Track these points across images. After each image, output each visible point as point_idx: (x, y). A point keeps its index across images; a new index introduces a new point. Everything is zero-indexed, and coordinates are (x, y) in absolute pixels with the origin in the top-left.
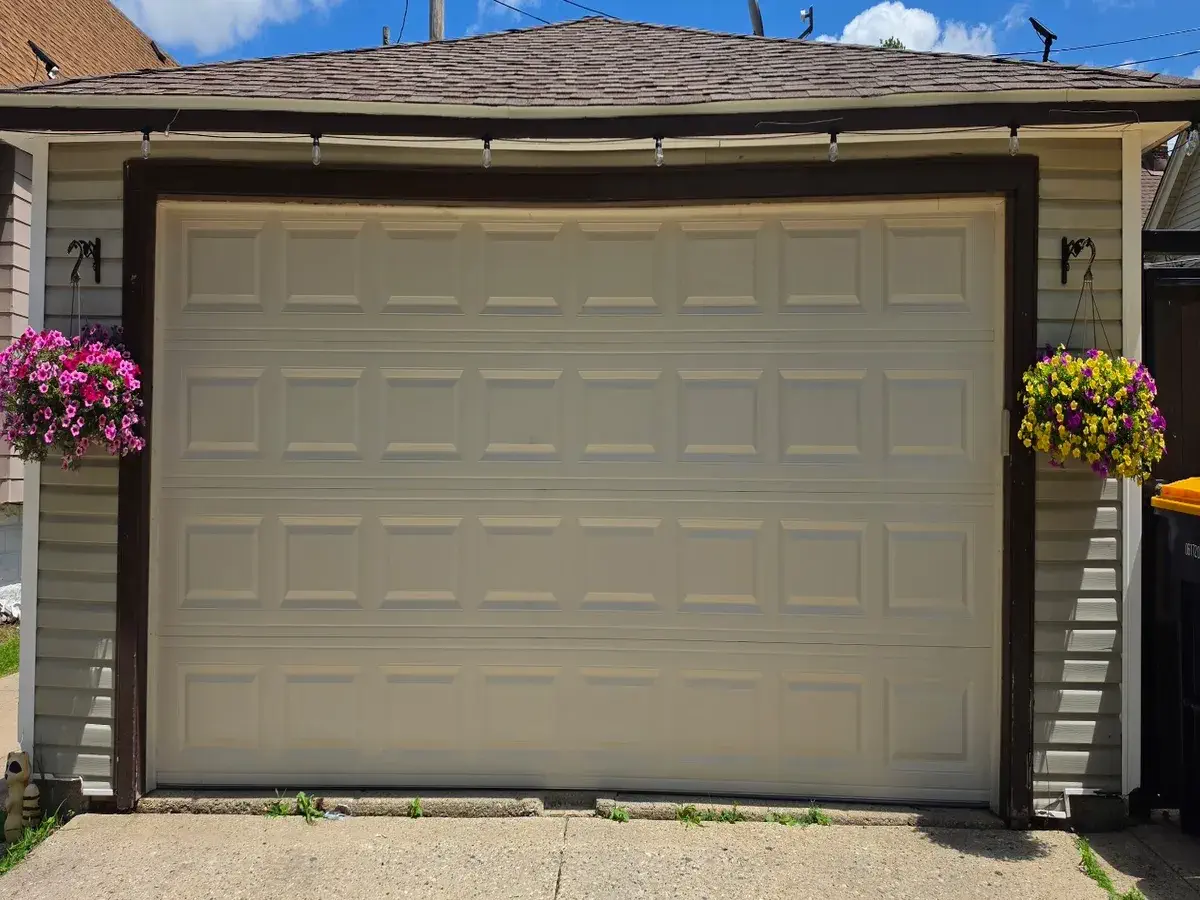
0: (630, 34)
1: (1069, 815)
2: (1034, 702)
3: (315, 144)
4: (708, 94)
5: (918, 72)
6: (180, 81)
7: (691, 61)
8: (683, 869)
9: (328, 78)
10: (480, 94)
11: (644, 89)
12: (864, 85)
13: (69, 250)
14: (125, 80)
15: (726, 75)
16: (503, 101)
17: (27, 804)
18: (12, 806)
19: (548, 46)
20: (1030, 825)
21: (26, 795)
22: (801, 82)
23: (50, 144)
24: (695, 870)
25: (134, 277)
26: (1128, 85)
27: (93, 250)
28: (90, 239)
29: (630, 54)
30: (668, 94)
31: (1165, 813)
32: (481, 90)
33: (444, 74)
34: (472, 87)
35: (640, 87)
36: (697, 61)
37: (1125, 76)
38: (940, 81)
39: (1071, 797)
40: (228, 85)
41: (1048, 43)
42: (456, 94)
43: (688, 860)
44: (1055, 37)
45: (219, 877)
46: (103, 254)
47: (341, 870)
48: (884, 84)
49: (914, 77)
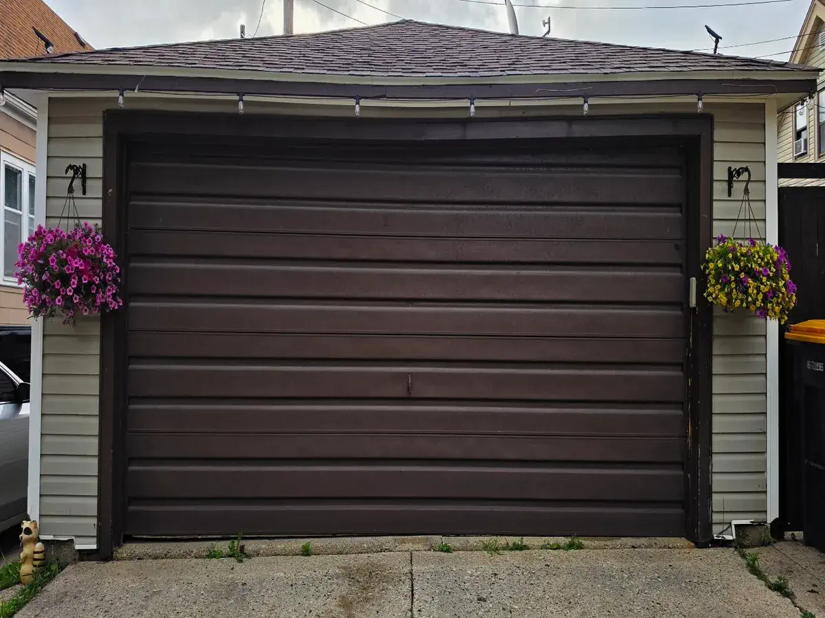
0: (436, 32)
1: (735, 538)
2: (712, 465)
3: (240, 100)
4: (504, 71)
5: (636, 59)
6: (140, 56)
7: (482, 50)
8: (493, 580)
9: (243, 57)
10: (351, 69)
11: (459, 67)
12: (604, 66)
13: (67, 171)
14: (103, 55)
15: (510, 59)
16: (369, 73)
17: (36, 556)
18: (26, 558)
19: (383, 38)
20: (710, 545)
21: (36, 550)
22: (562, 64)
23: (49, 98)
24: (501, 581)
25: (110, 191)
26: (769, 69)
27: (80, 172)
28: (79, 163)
29: (440, 44)
30: (477, 70)
31: (793, 534)
32: (350, 66)
33: (320, 55)
34: (343, 64)
35: (456, 66)
36: (487, 50)
37: (767, 63)
38: (652, 65)
39: (736, 526)
40: (175, 59)
41: (717, 42)
42: (335, 68)
43: (496, 575)
44: (721, 38)
45: (180, 599)
46: (88, 174)
47: (264, 590)
48: (616, 66)
49: (634, 62)
